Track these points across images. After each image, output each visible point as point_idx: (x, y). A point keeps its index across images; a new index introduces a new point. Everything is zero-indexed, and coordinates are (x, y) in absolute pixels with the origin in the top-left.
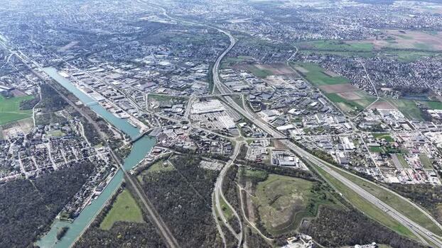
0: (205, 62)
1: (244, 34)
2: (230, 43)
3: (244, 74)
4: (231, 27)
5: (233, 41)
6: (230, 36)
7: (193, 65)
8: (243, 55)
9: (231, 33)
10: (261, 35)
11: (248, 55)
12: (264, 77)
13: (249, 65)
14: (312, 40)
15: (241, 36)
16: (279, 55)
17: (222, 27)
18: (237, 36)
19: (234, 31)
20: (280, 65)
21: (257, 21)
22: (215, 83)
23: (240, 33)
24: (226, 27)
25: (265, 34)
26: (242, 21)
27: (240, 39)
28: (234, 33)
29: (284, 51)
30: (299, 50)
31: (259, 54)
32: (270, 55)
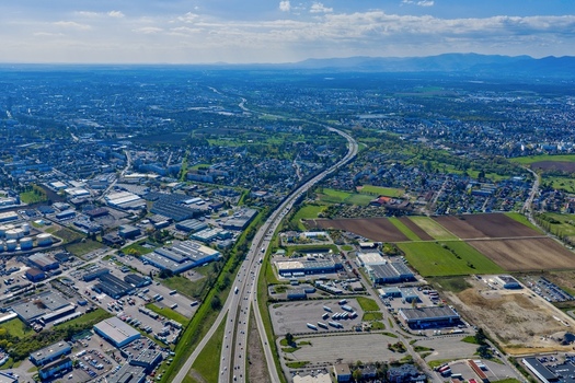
0: (249, 202)
1: (383, 136)
2: (344, 152)
3: (372, 259)
4: (357, 125)
5: (353, 148)
6: (349, 138)
7: (205, 207)
8: (374, 182)
9: (352, 134)
10: (424, 140)
11: (389, 185)
12: (459, 285)
13: (393, 220)
14: (557, 152)
15: (374, 140)
16: (487, 188)
17: (337, 123)
18: (368, 140)
19: (360, 131)
20: (504, 227)
21: (411, 116)
22: (230, 304)
23: (374, 135)
24: (347, 124)
25: (434, 138)
26: (381, 116)
27: (371, 144)
28: (358, 134)
29: (499, 178)
30: (543, 176)
31: (424, 182)
32: (461, 188)
